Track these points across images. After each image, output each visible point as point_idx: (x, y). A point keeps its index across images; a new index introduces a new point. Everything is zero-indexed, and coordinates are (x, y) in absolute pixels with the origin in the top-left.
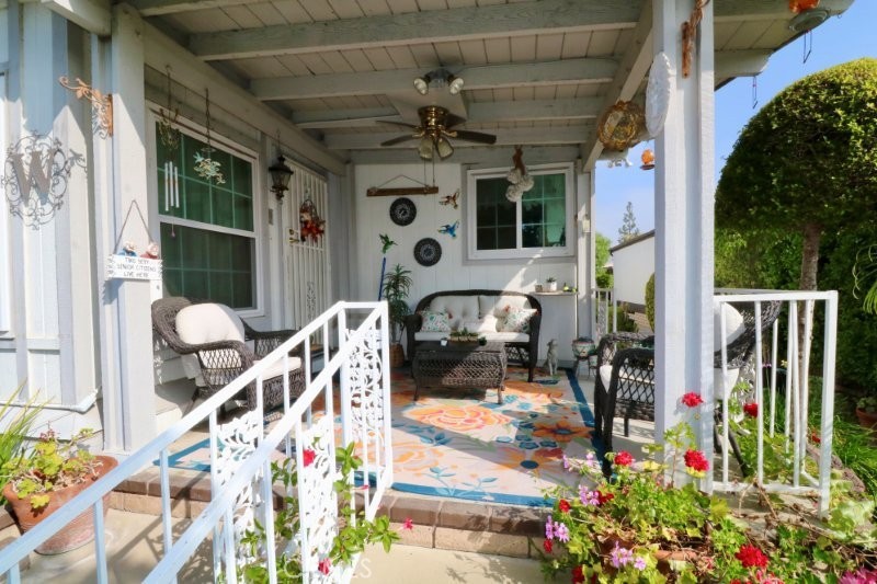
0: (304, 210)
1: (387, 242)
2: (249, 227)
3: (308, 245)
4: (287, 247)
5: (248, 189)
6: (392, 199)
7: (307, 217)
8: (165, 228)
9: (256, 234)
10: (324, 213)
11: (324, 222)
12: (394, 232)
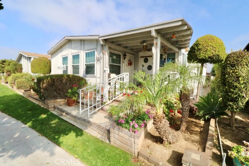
0: (129, 61)
1: (143, 66)
2: (120, 64)
3: (129, 66)
4: (126, 67)
5: (120, 59)
6: (144, 58)
7: (129, 62)
8: (110, 65)
9: (121, 65)
10: (133, 61)
11: (132, 63)
12: (144, 64)
